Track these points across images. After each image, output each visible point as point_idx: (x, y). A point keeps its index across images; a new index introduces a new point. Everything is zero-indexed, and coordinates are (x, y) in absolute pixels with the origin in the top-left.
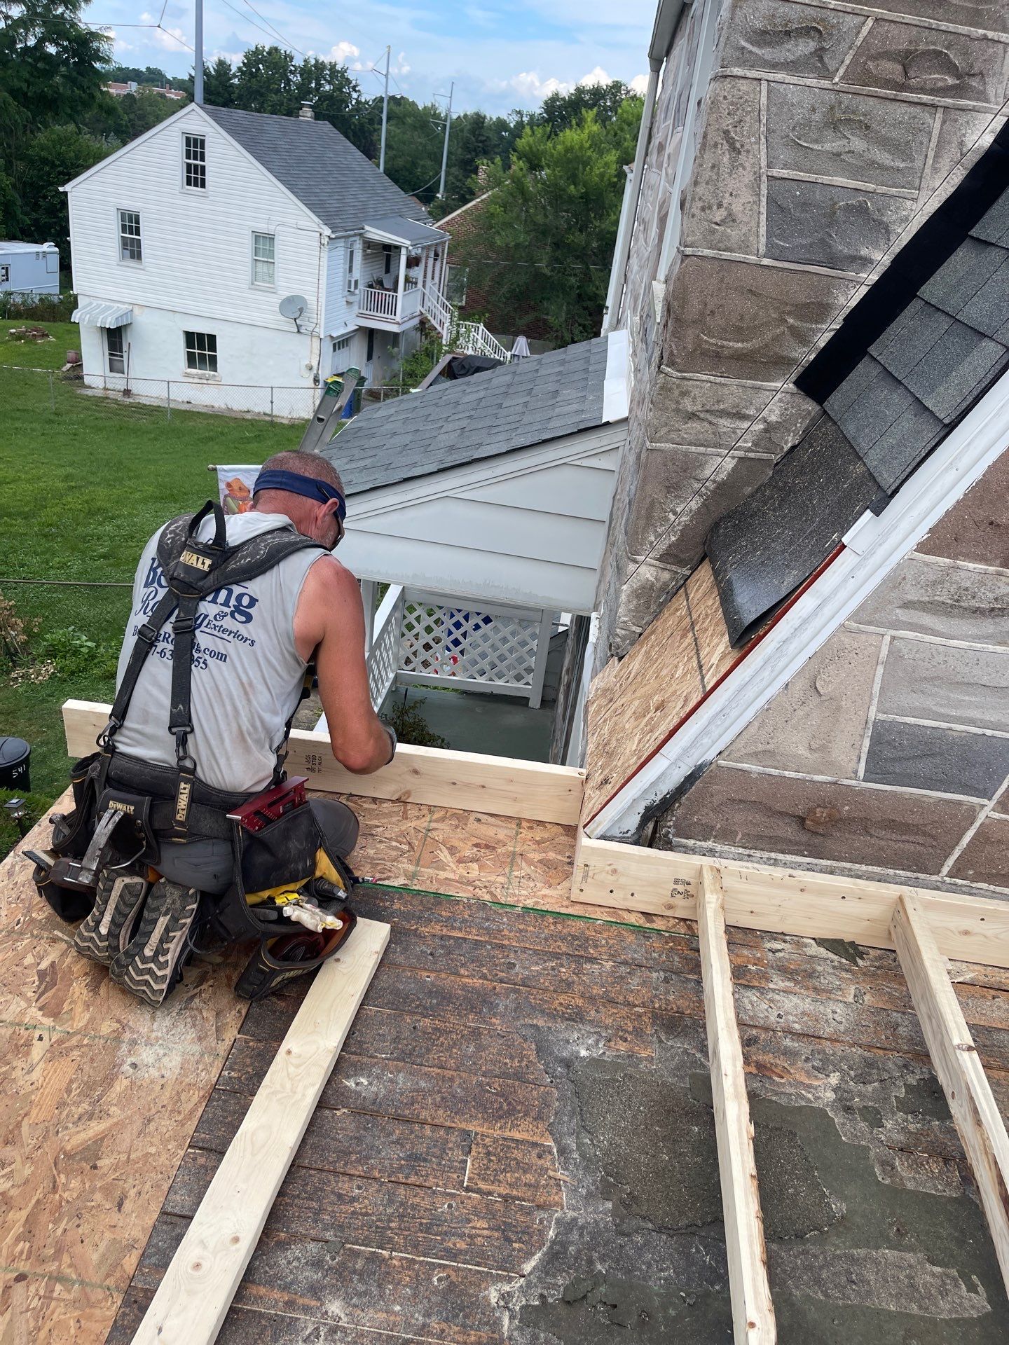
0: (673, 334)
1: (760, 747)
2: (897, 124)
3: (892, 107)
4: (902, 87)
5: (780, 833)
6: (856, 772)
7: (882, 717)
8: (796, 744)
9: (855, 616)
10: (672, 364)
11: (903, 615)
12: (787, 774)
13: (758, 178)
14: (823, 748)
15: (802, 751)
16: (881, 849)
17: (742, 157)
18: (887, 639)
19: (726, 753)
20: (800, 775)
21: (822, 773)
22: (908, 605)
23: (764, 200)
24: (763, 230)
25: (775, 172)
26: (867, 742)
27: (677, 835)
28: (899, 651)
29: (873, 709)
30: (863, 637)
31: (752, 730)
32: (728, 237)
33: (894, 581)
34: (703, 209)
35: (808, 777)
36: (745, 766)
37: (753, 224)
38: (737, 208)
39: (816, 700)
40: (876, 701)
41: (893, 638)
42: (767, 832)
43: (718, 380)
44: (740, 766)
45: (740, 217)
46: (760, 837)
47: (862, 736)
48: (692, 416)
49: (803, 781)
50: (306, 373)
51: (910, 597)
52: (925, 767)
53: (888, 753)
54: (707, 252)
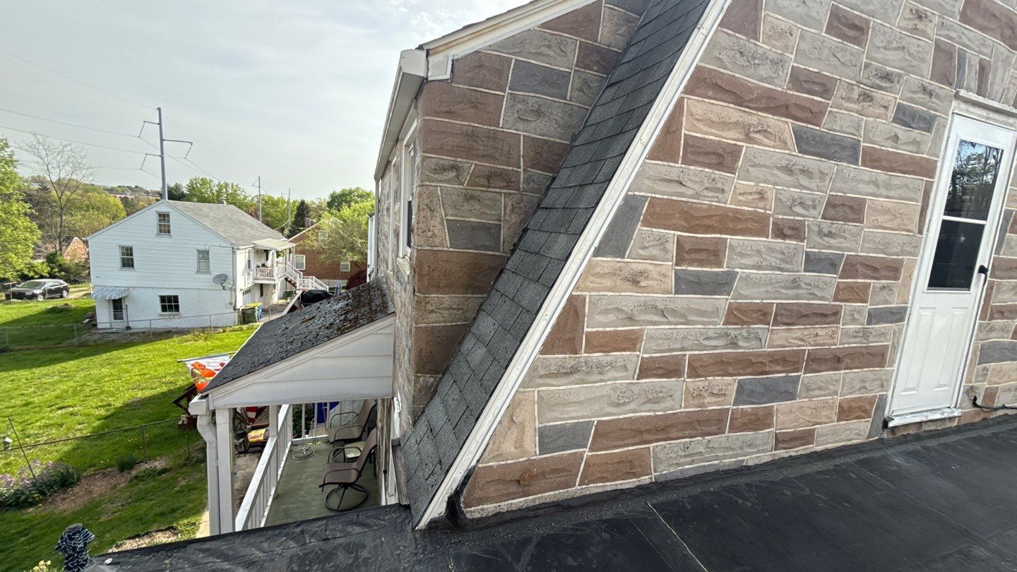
0: (418, 280)
1: (495, 453)
2: (489, 199)
3: (486, 194)
4: (488, 187)
5: (511, 490)
6: (535, 452)
7: (541, 425)
8: (508, 446)
9: (522, 386)
10: (419, 292)
11: (540, 381)
12: (509, 462)
13: (443, 220)
14: (521, 446)
15: (513, 450)
16: (552, 483)
17: (435, 213)
18: (536, 392)
19: (481, 460)
20: (514, 461)
21: (523, 457)
22: (541, 377)
23: (446, 228)
24: (448, 238)
25: (449, 218)
26: (537, 438)
27: (466, 507)
28: (542, 396)
29: (537, 423)
30: (527, 394)
31: (490, 446)
32: (435, 242)
33: (534, 368)
34: (423, 232)
35: (517, 461)
36: (490, 464)
37: (444, 236)
38: (436, 232)
39: (514, 425)
40: (537, 420)
41: (538, 391)
42: (506, 492)
43: (440, 296)
44: (488, 465)
45: (438, 234)
46: (502, 496)
47: (535, 436)
48: (432, 311)
49: (515, 463)
50: (229, 306)
51: (541, 373)
52: (560, 442)
53: (546, 440)
54: (427, 248)
